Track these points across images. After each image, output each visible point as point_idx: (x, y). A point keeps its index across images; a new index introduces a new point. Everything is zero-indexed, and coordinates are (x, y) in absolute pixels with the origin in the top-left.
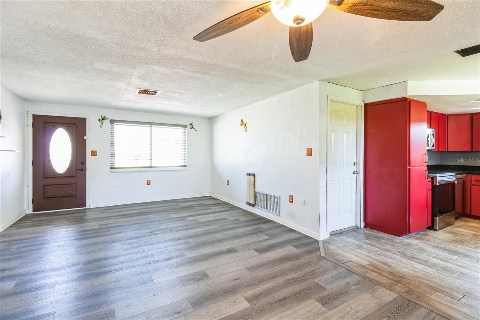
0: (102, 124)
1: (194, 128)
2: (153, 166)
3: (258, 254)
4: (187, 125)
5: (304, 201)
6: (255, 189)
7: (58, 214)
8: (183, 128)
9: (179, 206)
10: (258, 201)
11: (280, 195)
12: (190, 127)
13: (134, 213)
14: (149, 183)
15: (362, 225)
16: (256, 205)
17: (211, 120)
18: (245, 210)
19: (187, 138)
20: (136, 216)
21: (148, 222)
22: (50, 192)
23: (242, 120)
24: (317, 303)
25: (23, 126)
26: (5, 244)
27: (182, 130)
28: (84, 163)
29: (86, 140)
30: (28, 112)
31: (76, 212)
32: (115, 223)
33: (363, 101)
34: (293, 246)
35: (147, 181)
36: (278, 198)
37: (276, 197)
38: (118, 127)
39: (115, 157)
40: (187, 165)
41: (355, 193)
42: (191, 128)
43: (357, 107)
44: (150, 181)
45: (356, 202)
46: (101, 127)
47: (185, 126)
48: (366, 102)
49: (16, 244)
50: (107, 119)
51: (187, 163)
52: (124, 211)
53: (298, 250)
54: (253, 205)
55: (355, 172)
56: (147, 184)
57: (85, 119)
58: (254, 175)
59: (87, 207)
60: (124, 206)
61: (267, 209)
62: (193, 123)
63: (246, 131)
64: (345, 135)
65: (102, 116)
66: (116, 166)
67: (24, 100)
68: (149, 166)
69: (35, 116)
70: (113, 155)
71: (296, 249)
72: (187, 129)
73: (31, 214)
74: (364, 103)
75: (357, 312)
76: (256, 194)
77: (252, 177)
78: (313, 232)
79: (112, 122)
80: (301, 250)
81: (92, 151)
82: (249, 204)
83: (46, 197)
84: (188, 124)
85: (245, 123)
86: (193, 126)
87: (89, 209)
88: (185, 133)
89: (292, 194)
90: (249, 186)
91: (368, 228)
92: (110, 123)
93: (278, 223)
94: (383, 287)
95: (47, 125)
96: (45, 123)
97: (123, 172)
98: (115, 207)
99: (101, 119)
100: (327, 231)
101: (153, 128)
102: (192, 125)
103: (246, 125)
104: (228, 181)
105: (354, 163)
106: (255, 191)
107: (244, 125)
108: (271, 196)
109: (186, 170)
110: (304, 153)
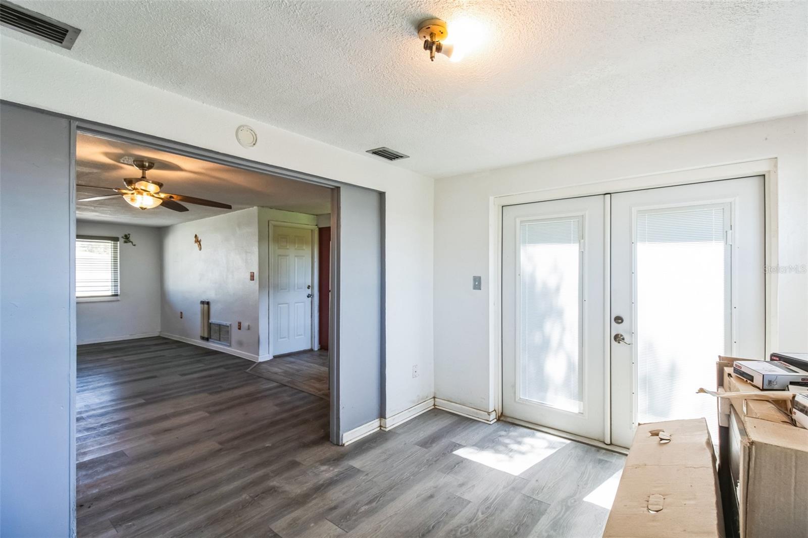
1: (130, 242)
4: (118, 238)
5: (249, 326)
6: (210, 319)
8: (113, 242)
10: (212, 334)
11: (230, 323)
12: (125, 240)
15: (317, 347)
16: (210, 338)
17: (161, 231)
18: (198, 346)
19: (118, 257)
23: (196, 236)
27: (110, 244)
33: (317, 225)
36: (228, 326)
40: (119, 294)
41: (310, 316)
42: (125, 242)
43: (311, 230)
45: (311, 325)
47: (116, 239)
48: (320, 227)
51: (119, 291)
54: (207, 339)
55: (309, 296)
58: (208, 303)
61: (220, 341)
62: (129, 234)
63: (200, 249)
64: (296, 259)
72: (118, 243)
74: (318, 227)
76: (210, 325)
77: (206, 306)
78: (255, 355)
82: (203, 338)
84: (120, 235)
85: (199, 240)
86: (130, 238)
88: (115, 248)
89: (240, 321)
90: (202, 317)
91: (323, 350)
93: (228, 354)
94: (273, 381)
100: (269, 353)
102: (127, 237)
103: (201, 243)
104: (181, 313)
105: (309, 286)
106: (208, 321)
107: (198, 241)
108: (223, 325)
109: (118, 301)
110: (249, 277)
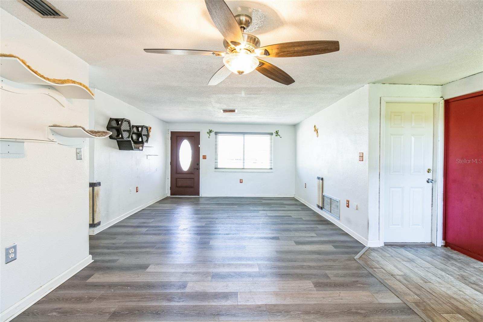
0: (210, 135)
1: (279, 135)
2: (245, 168)
3: (295, 245)
4: (273, 133)
5: (357, 206)
6: (323, 192)
7: (183, 198)
8: (270, 136)
9: (262, 202)
10: (325, 204)
11: (339, 199)
12: (276, 134)
13: (225, 203)
14: (241, 182)
15: (440, 242)
16: (324, 208)
17: (295, 126)
18: (315, 212)
19: (273, 145)
20: (226, 205)
21: (230, 210)
22: (180, 184)
23: (315, 126)
24: (312, 284)
25: (165, 139)
26: (150, 211)
28: (198, 164)
29: (200, 147)
30: (168, 130)
31: (193, 198)
32: (210, 208)
33: (442, 97)
34: (332, 245)
35: (240, 180)
36: (338, 202)
37: (336, 201)
38: (220, 137)
39: (218, 160)
40: (272, 168)
41: (431, 205)
42: (276, 136)
43: (434, 104)
44: (242, 180)
45: (432, 216)
46: (209, 138)
47: (272, 134)
48: (446, 98)
49: (154, 212)
50: (213, 131)
51: (273, 166)
52: (220, 201)
53: (335, 249)
54: (322, 208)
55: (429, 181)
56: (240, 182)
57: (199, 133)
58: (322, 179)
59: (200, 196)
60: (222, 198)
61: (331, 212)
62: (278, 131)
63: (318, 136)
64: (413, 138)
65: (209, 130)
66: (219, 167)
67: (166, 122)
68: (242, 168)
69: (172, 132)
70: (216, 159)
71: (334, 248)
72: (273, 136)
73: (170, 197)
74: (443, 99)
75: (342, 299)
76: (323, 197)
77: (321, 181)
78: (362, 237)
79: (216, 133)
80: (337, 250)
81: (203, 156)
82: (319, 206)
83: (178, 186)
84: (274, 131)
85: (317, 129)
86: (279, 133)
87: (201, 197)
88: (271, 139)
89: (348, 199)
90: (318, 189)
91: (448, 247)
92: (215, 135)
93: (338, 227)
94: (393, 293)
95: (178, 138)
96: (177, 137)
97: (223, 172)
98: (217, 198)
99: (209, 132)
100: (379, 240)
101: (245, 137)
102: (277, 132)
103: (318, 131)
104: (306, 184)
105: (429, 170)
106: (322, 194)
107: (316, 131)
108: (334, 200)
109: (272, 172)
110: (358, 158)
